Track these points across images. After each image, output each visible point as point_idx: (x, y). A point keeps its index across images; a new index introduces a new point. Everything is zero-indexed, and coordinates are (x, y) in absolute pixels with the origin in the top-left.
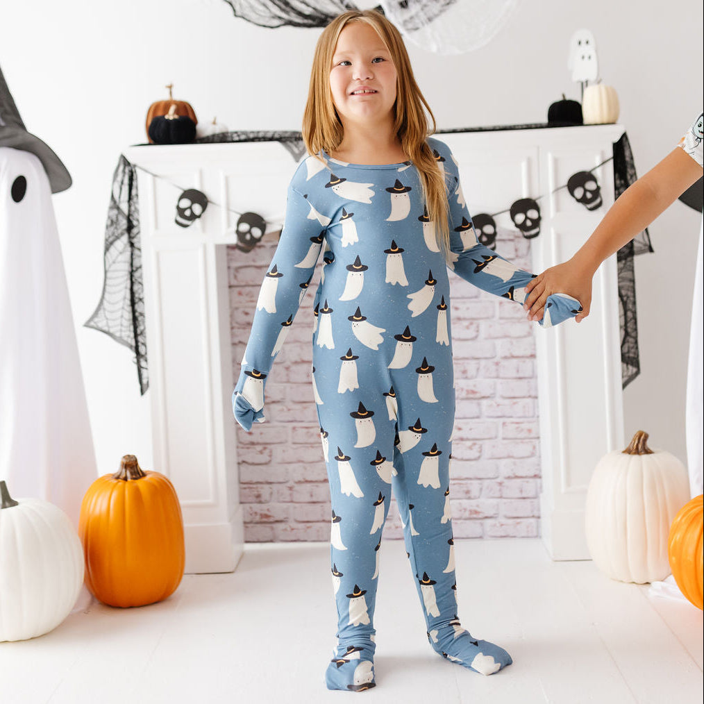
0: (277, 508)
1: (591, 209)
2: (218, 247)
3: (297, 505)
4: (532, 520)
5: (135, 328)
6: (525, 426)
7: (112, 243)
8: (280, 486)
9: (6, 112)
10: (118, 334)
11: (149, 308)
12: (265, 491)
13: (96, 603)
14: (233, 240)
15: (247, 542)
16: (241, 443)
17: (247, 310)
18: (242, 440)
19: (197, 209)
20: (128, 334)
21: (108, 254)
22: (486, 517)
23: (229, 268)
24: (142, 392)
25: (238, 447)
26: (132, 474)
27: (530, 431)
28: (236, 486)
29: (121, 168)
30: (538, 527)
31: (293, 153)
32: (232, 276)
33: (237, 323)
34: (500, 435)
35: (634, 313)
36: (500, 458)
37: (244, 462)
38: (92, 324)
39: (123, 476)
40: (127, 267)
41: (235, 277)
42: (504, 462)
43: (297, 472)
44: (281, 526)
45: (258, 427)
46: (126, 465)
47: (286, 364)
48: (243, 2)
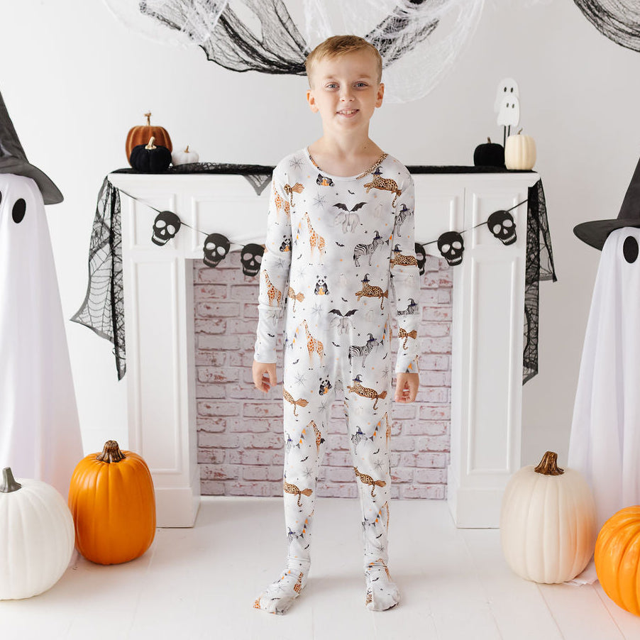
0: (229, 469)
1: (506, 244)
2: (187, 261)
3: (245, 466)
4: (441, 486)
5: (115, 322)
6: (439, 410)
7: (95, 252)
8: (232, 451)
10: (100, 329)
11: (128, 307)
12: (219, 454)
13: (82, 559)
14: (201, 255)
15: (202, 495)
16: (199, 414)
17: (208, 305)
18: (201, 412)
19: (171, 229)
20: (108, 329)
21: (92, 261)
22: (403, 482)
23: (194, 268)
24: (120, 379)
25: (197, 418)
26: (113, 457)
27: (443, 414)
28: (195, 449)
30: (445, 491)
31: (255, 186)
32: (197, 277)
33: (200, 315)
34: (418, 416)
35: (537, 323)
36: (416, 435)
37: (202, 430)
38: (78, 319)
39: (106, 458)
40: (108, 273)
41: (200, 277)
42: (420, 438)
43: (246, 440)
44: (232, 483)
45: (215, 402)
46: (108, 450)
47: (240, 351)
48: (215, 46)
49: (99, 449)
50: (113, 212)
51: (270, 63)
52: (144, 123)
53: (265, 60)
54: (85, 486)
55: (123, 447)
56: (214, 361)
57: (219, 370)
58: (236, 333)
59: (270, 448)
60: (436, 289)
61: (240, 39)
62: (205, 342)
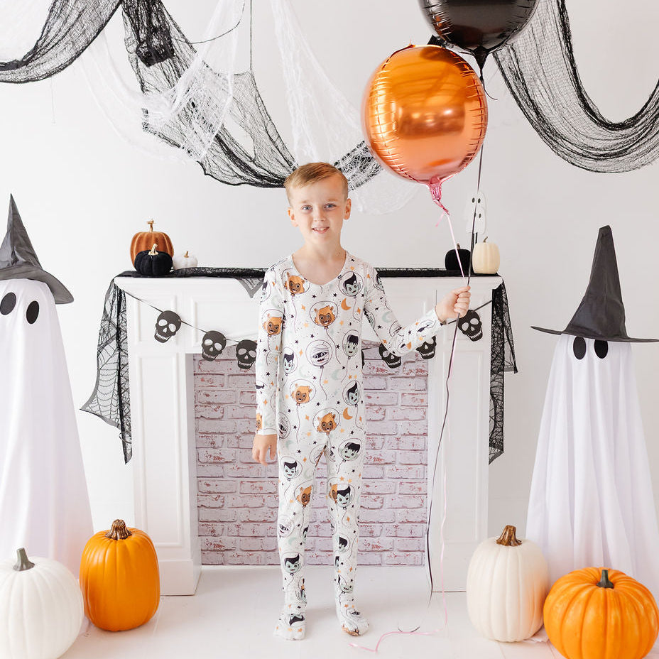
0: (227, 541)
1: (474, 340)
2: (187, 355)
3: (242, 538)
4: (419, 554)
5: (121, 411)
6: (417, 485)
7: (103, 348)
8: (230, 524)
9: (20, 245)
10: (108, 417)
12: (218, 528)
13: (93, 628)
14: (200, 350)
15: (203, 564)
16: (200, 491)
17: (207, 393)
19: (172, 327)
20: (115, 416)
21: (100, 355)
22: (385, 550)
23: (194, 360)
24: (126, 461)
25: (198, 495)
26: (121, 535)
27: (420, 489)
28: (196, 524)
29: (112, 291)
30: (423, 559)
31: (248, 289)
32: (197, 367)
33: (200, 402)
34: (398, 491)
35: (502, 408)
36: (396, 508)
37: (202, 506)
38: (88, 408)
39: (114, 536)
40: (115, 366)
41: (199, 367)
42: (400, 511)
43: (243, 514)
44: (230, 553)
45: (215, 481)
46: (116, 529)
47: (237, 435)
48: (211, 162)
49: (108, 527)
50: (119, 312)
51: (261, 177)
52: (147, 229)
53: (256, 175)
54: (95, 561)
55: (130, 525)
56: (213, 443)
57: (218, 451)
58: (233, 418)
59: (264, 521)
60: (413, 378)
61: (234, 155)
62: (205, 426)
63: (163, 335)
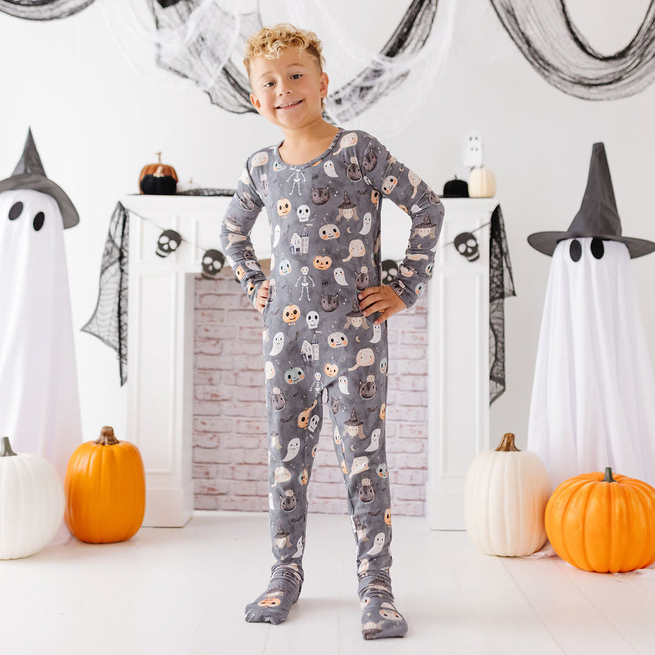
0: (221, 484)
1: (471, 261)
2: (186, 275)
3: (237, 482)
4: (419, 503)
5: (120, 334)
6: (417, 428)
7: (106, 268)
8: (225, 466)
9: (33, 165)
10: (106, 338)
11: (131, 319)
12: (213, 470)
13: (74, 541)
14: (199, 270)
15: (196, 509)
16: (196, 431)
17: (207, 328)
18: (197, 428)
19: (173, 244)
20: (114, 339)
21: (103, 277)
24: (122, 384)
25: (193, 434)
26: (109, 440)
27: (420, 432)
28: (191, 465)
29: (118, 212)
30: (423, 509)
32: (198, 302)
33: (200, 338)
34: (398, 435)
35: (503, 343)
36: (396, 453)
37: (198, 446)
38: (87, 329)
39: (102, 442)
40: (116, 287)
41: (200, 302)
42: (399, 456)
43: (238, 456)
44: (223, 498)
45: (210, 419)
46: (105, 434)
47: (235, 371)
48: (218, 93)
49: (95, 435)
50: (122, 233)
52: (155, 161)
54: (80, 467)
55: (118, 435)
56: (210, 380)
57: (215, 388)
58: (232, 354)
59: (260, 464)
60: (413, 315)
61: (239, 86)
62: (204, 362)
63: (163, 250)
